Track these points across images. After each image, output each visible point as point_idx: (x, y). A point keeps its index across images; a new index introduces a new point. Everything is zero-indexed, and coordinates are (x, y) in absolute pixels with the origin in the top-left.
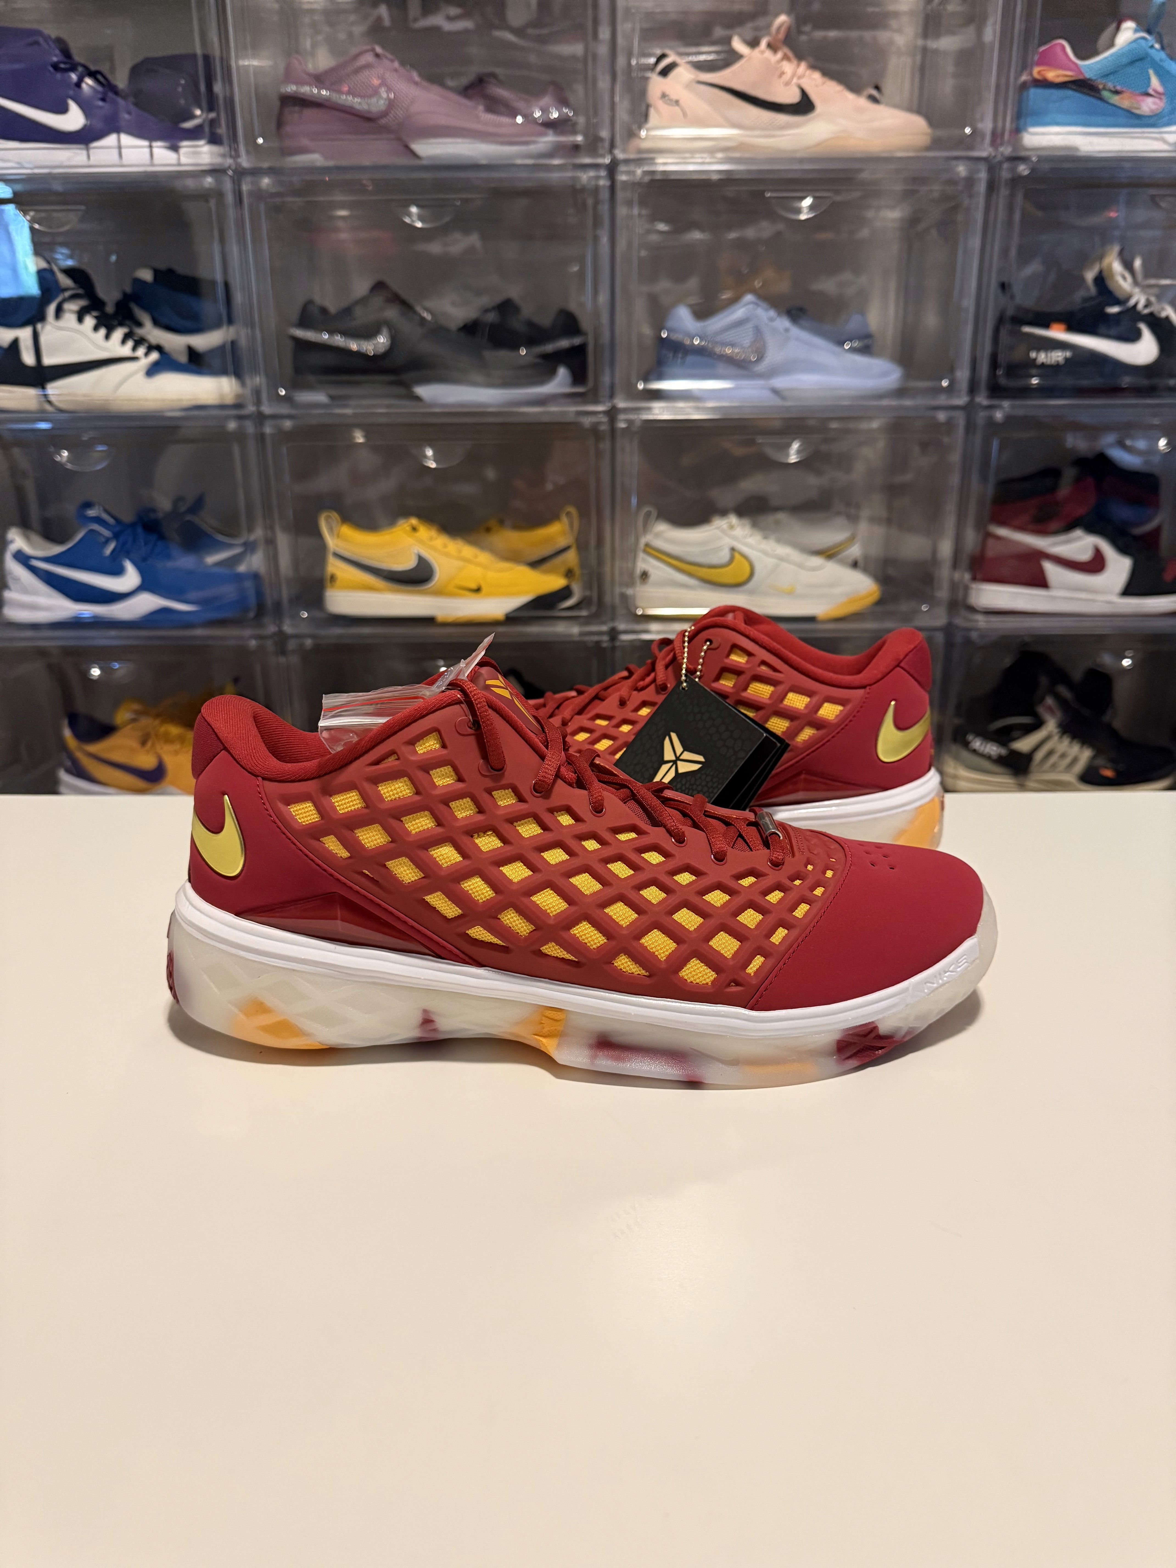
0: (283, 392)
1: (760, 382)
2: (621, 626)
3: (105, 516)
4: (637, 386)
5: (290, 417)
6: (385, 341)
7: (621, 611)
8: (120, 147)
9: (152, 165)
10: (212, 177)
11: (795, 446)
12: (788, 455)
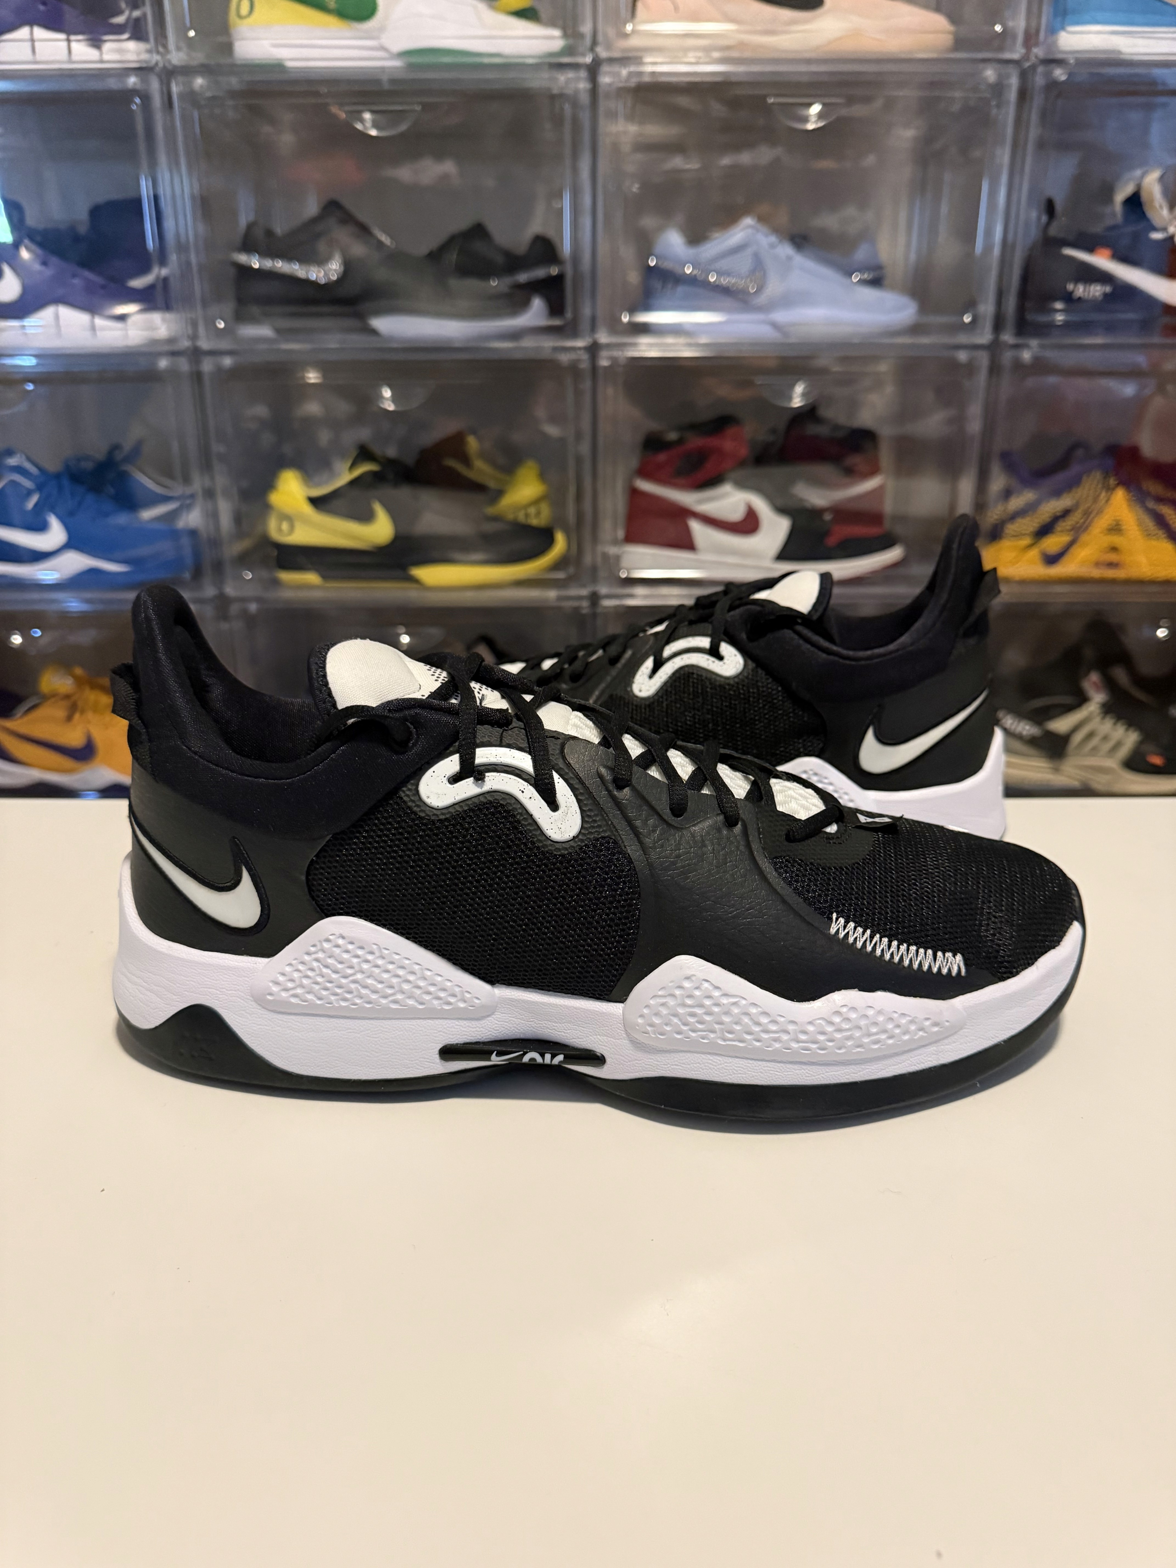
0: (221, 325)
1: (761, 316)
2: (603, 590)
3: (28, 466)
4: (621, 319)
5: (230, 353)
6: (338, 268)
7: (602, 573)
8: (32, 40)
9: (70, 61)
10: (136, 75)
11: (799, 389)
12: (790, 398)
